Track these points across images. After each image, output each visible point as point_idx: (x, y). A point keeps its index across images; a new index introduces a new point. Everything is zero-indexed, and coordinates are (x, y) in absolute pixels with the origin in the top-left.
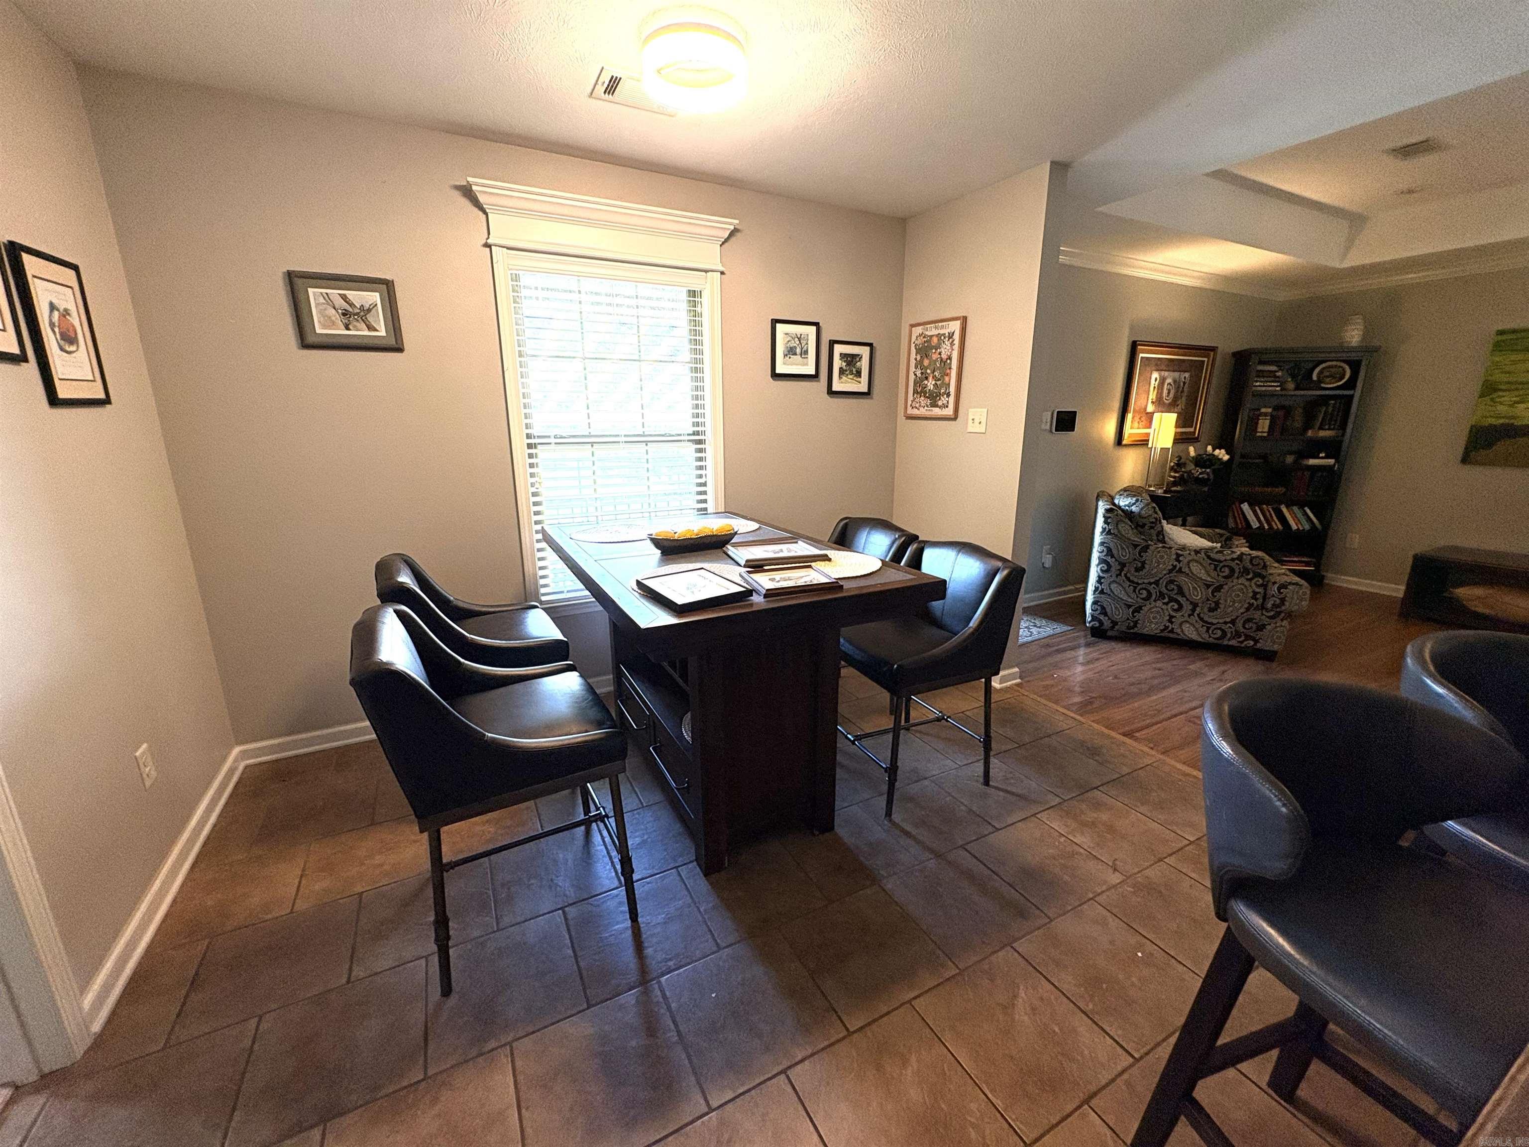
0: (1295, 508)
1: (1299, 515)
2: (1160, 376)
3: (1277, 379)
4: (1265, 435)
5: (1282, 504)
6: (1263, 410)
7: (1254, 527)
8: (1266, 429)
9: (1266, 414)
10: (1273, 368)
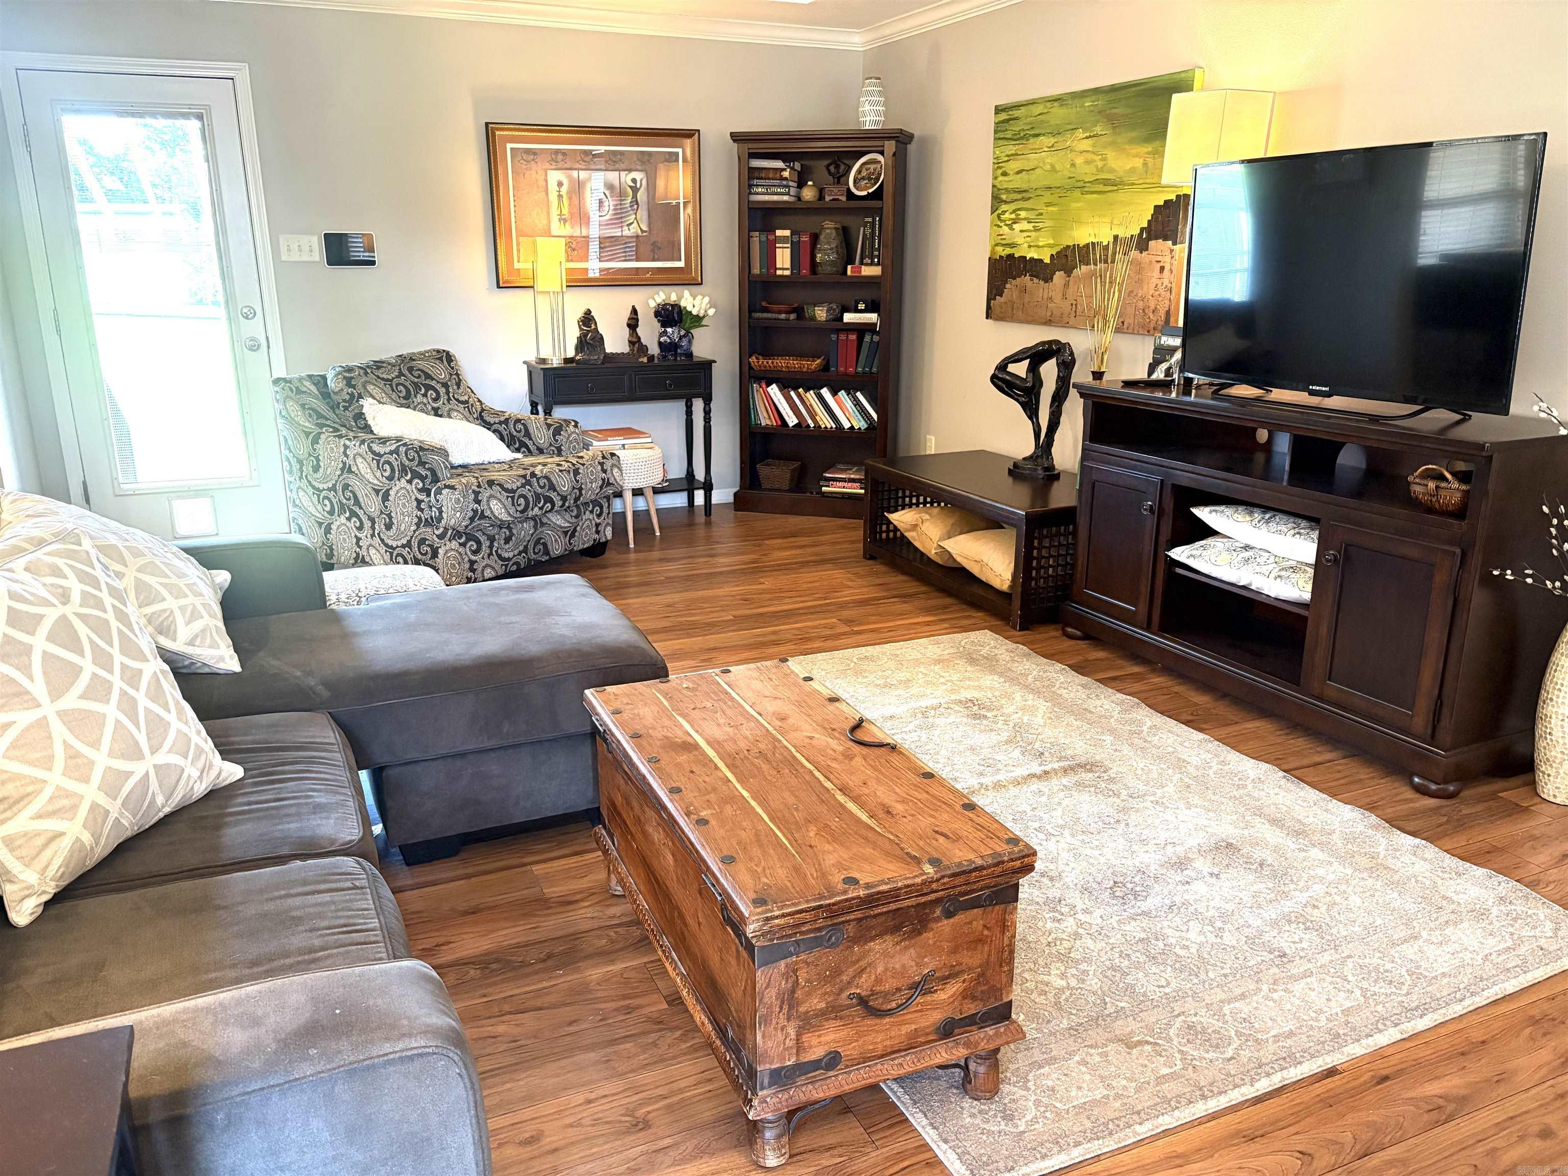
0: (842, 394)
1: (849, 404)
2: (570, 178)
3: (785, 183)
4: (787, 273)
5: (822, 388)
6: (779, 233)
7: (791, 424)
8: (788, 264)
9: (784, 239)
10: (779, 164)
